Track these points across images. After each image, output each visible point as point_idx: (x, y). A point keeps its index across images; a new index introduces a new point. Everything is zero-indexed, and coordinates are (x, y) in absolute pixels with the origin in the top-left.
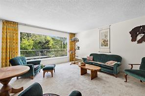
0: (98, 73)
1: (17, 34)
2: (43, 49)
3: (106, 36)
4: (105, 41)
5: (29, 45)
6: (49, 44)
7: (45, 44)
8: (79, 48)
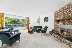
0: (33, 32)
1: (4, 18)
2: (16, 24)
3: (38, 20)
4: (38, 21)
5: (8, 22)
6: (19, 22)
7: (17, 21)
8: (30, 23)
